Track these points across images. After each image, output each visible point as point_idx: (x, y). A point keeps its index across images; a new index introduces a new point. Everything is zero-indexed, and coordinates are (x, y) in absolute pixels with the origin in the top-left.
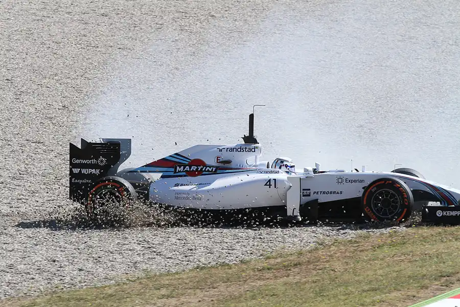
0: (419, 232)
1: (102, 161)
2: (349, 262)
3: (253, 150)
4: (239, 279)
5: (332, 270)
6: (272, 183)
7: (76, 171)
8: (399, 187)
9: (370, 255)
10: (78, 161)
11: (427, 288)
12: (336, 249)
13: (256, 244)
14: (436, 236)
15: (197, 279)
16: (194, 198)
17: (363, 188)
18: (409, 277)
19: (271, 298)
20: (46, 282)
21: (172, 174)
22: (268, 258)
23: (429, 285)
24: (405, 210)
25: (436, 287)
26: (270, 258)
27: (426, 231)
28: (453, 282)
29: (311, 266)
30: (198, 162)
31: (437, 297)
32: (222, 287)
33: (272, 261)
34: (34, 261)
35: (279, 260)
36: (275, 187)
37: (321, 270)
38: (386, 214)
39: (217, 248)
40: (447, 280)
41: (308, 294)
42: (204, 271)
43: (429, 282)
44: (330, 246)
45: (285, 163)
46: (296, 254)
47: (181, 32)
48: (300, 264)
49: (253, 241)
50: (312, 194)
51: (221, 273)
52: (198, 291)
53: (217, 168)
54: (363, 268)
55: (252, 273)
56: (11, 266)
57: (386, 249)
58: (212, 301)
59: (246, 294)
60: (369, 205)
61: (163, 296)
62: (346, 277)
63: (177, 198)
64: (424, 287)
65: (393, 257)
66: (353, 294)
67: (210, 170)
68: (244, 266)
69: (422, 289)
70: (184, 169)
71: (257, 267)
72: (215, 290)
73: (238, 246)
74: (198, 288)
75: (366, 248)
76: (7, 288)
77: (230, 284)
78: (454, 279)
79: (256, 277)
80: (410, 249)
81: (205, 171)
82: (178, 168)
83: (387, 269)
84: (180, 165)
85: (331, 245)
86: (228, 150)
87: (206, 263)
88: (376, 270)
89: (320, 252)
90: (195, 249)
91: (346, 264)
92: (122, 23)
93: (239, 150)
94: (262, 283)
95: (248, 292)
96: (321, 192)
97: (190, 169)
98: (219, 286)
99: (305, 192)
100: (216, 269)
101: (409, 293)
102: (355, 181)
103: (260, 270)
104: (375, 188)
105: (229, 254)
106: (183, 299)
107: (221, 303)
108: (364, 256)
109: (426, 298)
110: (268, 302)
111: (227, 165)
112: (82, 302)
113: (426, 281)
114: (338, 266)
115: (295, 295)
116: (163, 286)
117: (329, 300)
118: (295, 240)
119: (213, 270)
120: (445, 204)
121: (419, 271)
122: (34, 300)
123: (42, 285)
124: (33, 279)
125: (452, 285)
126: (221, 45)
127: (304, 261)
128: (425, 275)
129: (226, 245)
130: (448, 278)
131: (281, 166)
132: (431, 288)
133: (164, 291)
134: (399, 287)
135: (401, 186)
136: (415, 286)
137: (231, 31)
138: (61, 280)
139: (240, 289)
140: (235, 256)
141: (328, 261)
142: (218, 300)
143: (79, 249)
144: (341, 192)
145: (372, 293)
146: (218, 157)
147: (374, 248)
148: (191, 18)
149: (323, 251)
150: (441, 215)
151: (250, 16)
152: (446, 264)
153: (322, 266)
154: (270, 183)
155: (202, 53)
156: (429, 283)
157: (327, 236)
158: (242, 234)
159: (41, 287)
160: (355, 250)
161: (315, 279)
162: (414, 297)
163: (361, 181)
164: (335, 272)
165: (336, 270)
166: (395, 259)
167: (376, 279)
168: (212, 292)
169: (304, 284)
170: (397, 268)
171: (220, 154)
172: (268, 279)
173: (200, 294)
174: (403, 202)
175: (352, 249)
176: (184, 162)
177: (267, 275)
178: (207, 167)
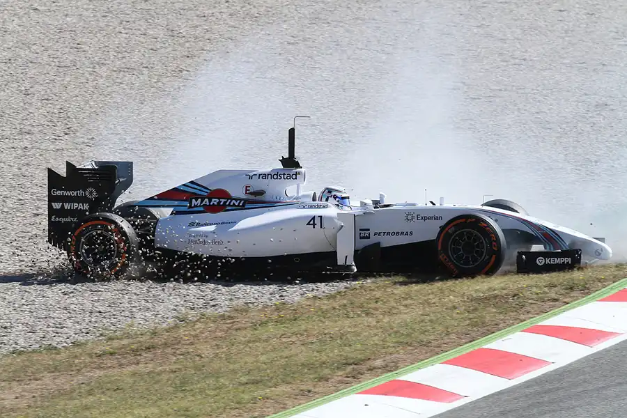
0: (317, 304)
1: (92, 193)
2: (221, 344)
3: (294, 177)
4: (70, 367)
5: (198, 356)
6: (317, 221)
7: (57, 206)
8: (485, 227)
9: (249, 335)
10: (59, 193)
11: (327, 380)
12: (203, 327)
13: (93, 320)
14: (340, 310)
15: (13, 368)
16: (214, 242)
17: (439, 228)
18: (303, 365)
19: (114, 393)
21: (186, 209)
22: (111, 339)
23: (329, 376)
24: (494, 256)
25: (340, 378)
26: (113, 339)
27: (326, 302)
28: (362, 372)
29: (169, 350)
30: (221, 194)
31: (340, 392)
32: (47, 379)
33: (116, 344)
35: (125, 342)
36: (321, 227)
37: (182, 355)
39: (40, 326)
40: (353, 368)
41: (165, 389)
42: (23, 357)
43: (329, 372)
44: (195, 323)
45: (333, 193)
46: (148, 334)
48: (153, 347)
49: (89, 316)
50: (372, 235)
51: (47, 359)
52: (14, 384)
53: (246, 201)
54: (239, 352)
55: (88, 360)
57: (271, 326)
58: (34, 397)
59: (80, 388)
60: (444, 249)
62: (216, 365)
63: (191, 242)
64: (322, 378)
65: (280, 337)
66: (226, 388)
67: (237, 204)
68: (78, 350)
69: (319, 381)
70: (201, 202)
71: (95, 351)
72: (38, 382)
73: (69, 323)
74: (14, 380)
75: (243, 325)
77: (58, 374)
78: (363, 367)
79: (93, 365)
80: (303, 327)
81: (229, 205)
82: (194, 200)
83: (272, 354)
84: (196, 197)
85: (196, 321)
86: (261, 176)
87: (26, 345)
88: (257, 356)
89: (181, 331)
90: (11, 327)
91: (216, 347)
93: (275, 177)
94: (102, 373)
95: (83, 385)
96: (384, 233)
97: (210, 202)
98: (43, 377)
99: (362, 233)
100: (39, 354)
101: (303, 387)
102: (429, 218)
103: (100, 356)
104: (453, 229)
105: (57, 333)
107: (46, 400)
108: (241, 337)
109: (326, 394)
110: (109, 399)
111: (259, 198)
113: (326, 370)
114: (206, 350)
115: (147, 389)
117: (193, 396)
118: (147, 314)
119: (34, 355)
120: (549, 248)
121: (316, 357)
125: (361, 376)
126: (46, 50)
127: (160, 343)
128: (324, 363)
129: (53, 321)
130: (355, 367)
131: (328, 197)
132: (332, 380)
134: (289, 379)
135: (488, 225)
136: (310, 378)
137: (61, 30)
139: (72, 381)
140: (65, 336)
141: (192, 344)
142: (42, 396)
144: (411, 234)
145: (252, 387)
146: (247, 187)
147: (254, 326)
149: (185, 329)
150: (543, 263)
151: (87, 10)
152: (353, 347)
153: (184, 350)
154: (314, 222)
155: (20, 60)
156: (329, 374)
157: (191, 309)
158: (75, 306)
160: (229, 328)
161: (174, 367)
162: (309, 391)
163: (438, 218)
164: (202, 357)
165: (203, 356)
166: (284, 340)
167: (258, 367)
168: (34, 385)
169: (159, 374)
170: (286, 353)
171: (250, 182)
172: (110, 367)
173: (18, 389)
174: (491, 247)
175: (225, 327)
176: (203, 193)
177: (109, 362)
178: (232, 199)
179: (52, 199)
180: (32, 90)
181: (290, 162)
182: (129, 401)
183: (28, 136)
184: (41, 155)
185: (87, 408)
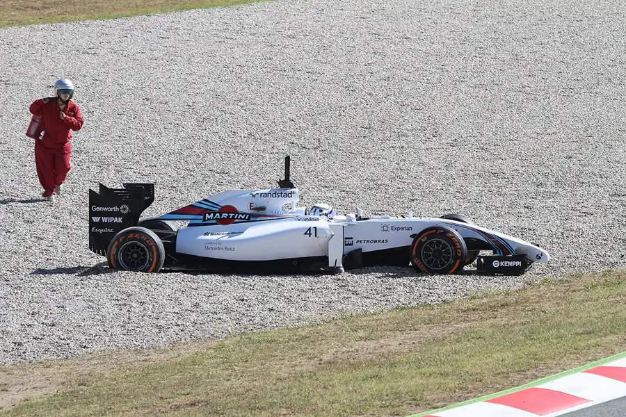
1: (125, 209)
2: (561, 302)
3: (290, 195)
4: (442, 320)
5: (543, 312)
6: (313, 231)
7: (96, 219)
8: (452, 237)
9: (583, 296)
10: (98, 209)
12: (546, 289)
15: (397, 321)
16: (226, 249)
17: (411, 236)
19: (477, 341)
20: (235, 322)
21: (200, 222)
22: (473, 298)
24: (458, 261)
26: (475, 298)
29: (519, 308)
30: (230, 209)
32: (424, 329)
33: (477, 302)
34: (221, 300)
35: (485, 300)
36: (316, 236)
37: (530, 311)
38: (437, 266)
41: (517, 337)
42: (404, 312)
46: (503, 294)
47: (374, 54)
48: (507, 305)
50: (355, 242)
51: (423, 313)
52: (398, 333)
53: (251, 215)
54: (575, 309)
55: (456, 314)
56: (197, 305)
57: (599, 289)
58: (414, 343)
59: (450, 337)
60: (418, 254)
61: (361, 338)
62: (557, 319)
63: (207, 248)
65: (608, 297)
66: (566, 337)
67: (243, 217)
68: (447, 307)
70: (214, 216)
71: (461, 308)
72: (417, 332)
74: (398, 330)
75: (578, 288)
76: (192, 328)
77: (432, 325)
79: (460, 319)
81: (237, 218)
82: (207, 215)
83: (601, 311)
84: (210, 212)
86: (262, 195)
87: (407, 303)
88: (589, 312)
89: (529, 293)
91: (557, 305)
92: (310, 46)
93: (274, 195)
94: (467, 325)
95: (452, 334)
96: (365, 241)
97: (221, 216)
98: (420, 327)
99: (347, 241)
100: (417, 310)
102: (401, 229)
103: (465, 311)
104: (426, 238)
105: (430, 293)
106: (382, 341)
107: (424, 346)
108: (577, 296)
110: (474, 346)
111: (261, 212)
112: (273, 344)
114: (548, 307)
115: (503, 338)
116: (361, 328)
117: (540, 343)
119: (414, 310)
120: (500, 253)
122: (222, 341)
123: (230, 326)
124: (220, 319)
127: (512, 302)
133: (361, 333)
134: (615, 331)
135: (454, 235)
137: (428, 55)
138: (251, 320)
139: (444, 331)
141: (537, 302)
142: (420, 343)
143: (268, 287)
144: (387, 241)
145: (587, 337)
146: (251, 204)
147: (587, 288)
148: (385, 40)
149: (532, 290)
150: (498, 266)
153: (531, 307)
154: (310, 232)
159: (229, 328)
160: (566, 290)
161: (524, 320)
163: (409, 229)
164: (546, 313)
166: (610, 300)
167: (591, 322)
168: (413, 334)
169: (513, 326)
170: (613, 310)
171: (253, 200)
172: (474, 320)
173: (401, 337)
174: (456, 253)
175: (563, 289)
176: (215, 209)
177: (472, 316)
178: (239, 214)
179: (92, 214)
180: (406, 101)
181: (286, 184)
182: (490, 347)
183: (404, 138)
184: (415, 153)
185: (456, 352)
